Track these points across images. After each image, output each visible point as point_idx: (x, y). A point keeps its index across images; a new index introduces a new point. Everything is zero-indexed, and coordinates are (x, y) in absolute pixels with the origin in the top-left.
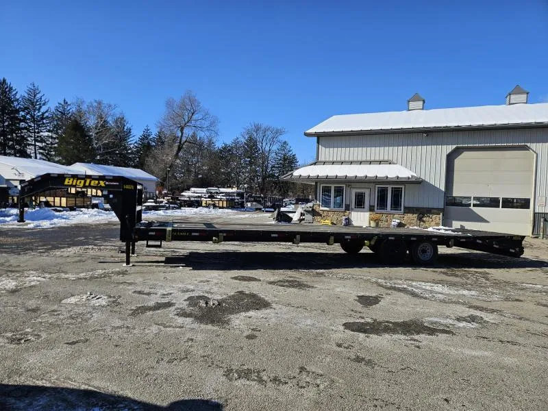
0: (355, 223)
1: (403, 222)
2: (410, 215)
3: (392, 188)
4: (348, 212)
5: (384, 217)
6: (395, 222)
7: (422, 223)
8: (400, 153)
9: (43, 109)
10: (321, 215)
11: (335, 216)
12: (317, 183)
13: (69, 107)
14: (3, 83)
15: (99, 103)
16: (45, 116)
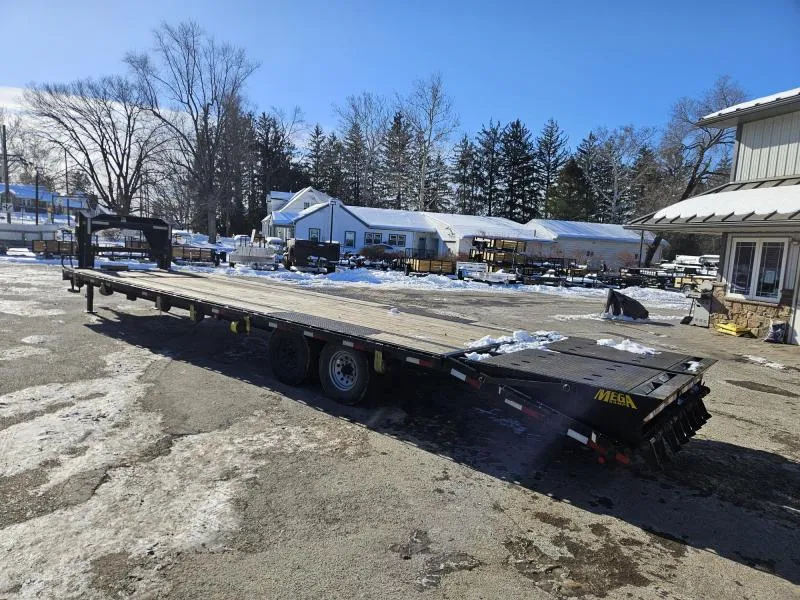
4: (787, 308)
9: (560, 152)
10: (726, 312)
11: (757, 317)
12: (725, 234)
13: (596, 143)
14: (516, 125)
15: (626, 130)
16: (560, 161)
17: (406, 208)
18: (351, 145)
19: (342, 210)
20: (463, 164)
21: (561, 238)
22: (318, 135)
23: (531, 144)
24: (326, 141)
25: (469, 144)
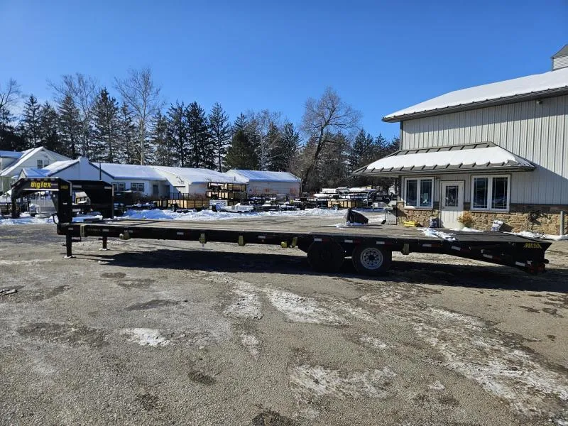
0: (446, 225)
1: (509, 224)
2: (519, 215)
3: (494, 178)
4: (437, 211)
5: (483, 217)
6: (496, 224)
7: (536, 225)
8: (504, 132)
10: (405, 215)
11: (421, 216)
12: (400, 177)
13: (245, 120)
14: (194, 106)
15: (266, 113)
16: (226, 130)
17: (118, 162)
18: (64, 113)
19: (90, 166)
20: (160, 131)
21: (252, 181)
22: (33, 103)
23: (205, 119)
24: (41, 108)
25: (163, 116)
